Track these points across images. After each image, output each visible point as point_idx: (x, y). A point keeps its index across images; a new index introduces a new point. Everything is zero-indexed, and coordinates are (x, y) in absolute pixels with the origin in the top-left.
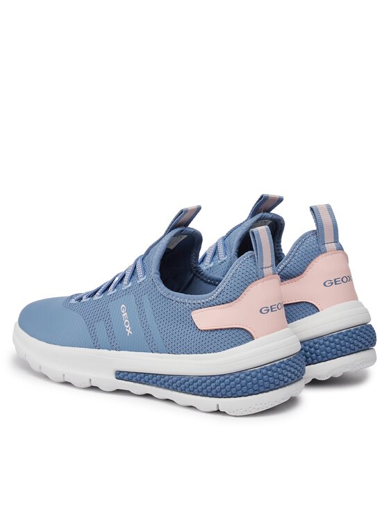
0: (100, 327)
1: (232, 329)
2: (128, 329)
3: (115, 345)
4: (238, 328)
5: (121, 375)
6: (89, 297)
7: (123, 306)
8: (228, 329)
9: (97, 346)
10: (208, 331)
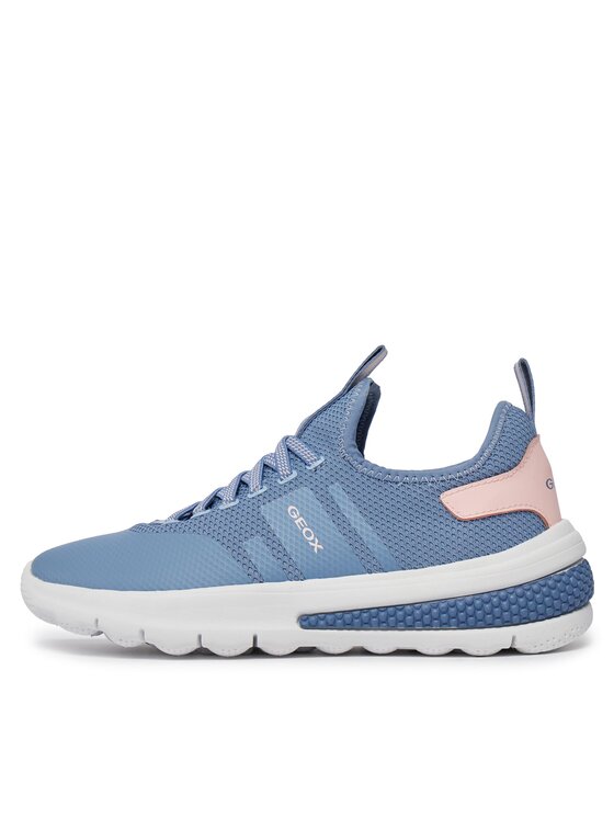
0: (255, 547)
1: (516, 512)
2: (313, 541)
3: (292, 570)
4: (525, 511)
5: (309, 621)
6: (207, 508)
7: (291, 508)
8: (510, 513)
9: (256, 577)
10: (477, 520)
